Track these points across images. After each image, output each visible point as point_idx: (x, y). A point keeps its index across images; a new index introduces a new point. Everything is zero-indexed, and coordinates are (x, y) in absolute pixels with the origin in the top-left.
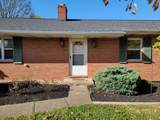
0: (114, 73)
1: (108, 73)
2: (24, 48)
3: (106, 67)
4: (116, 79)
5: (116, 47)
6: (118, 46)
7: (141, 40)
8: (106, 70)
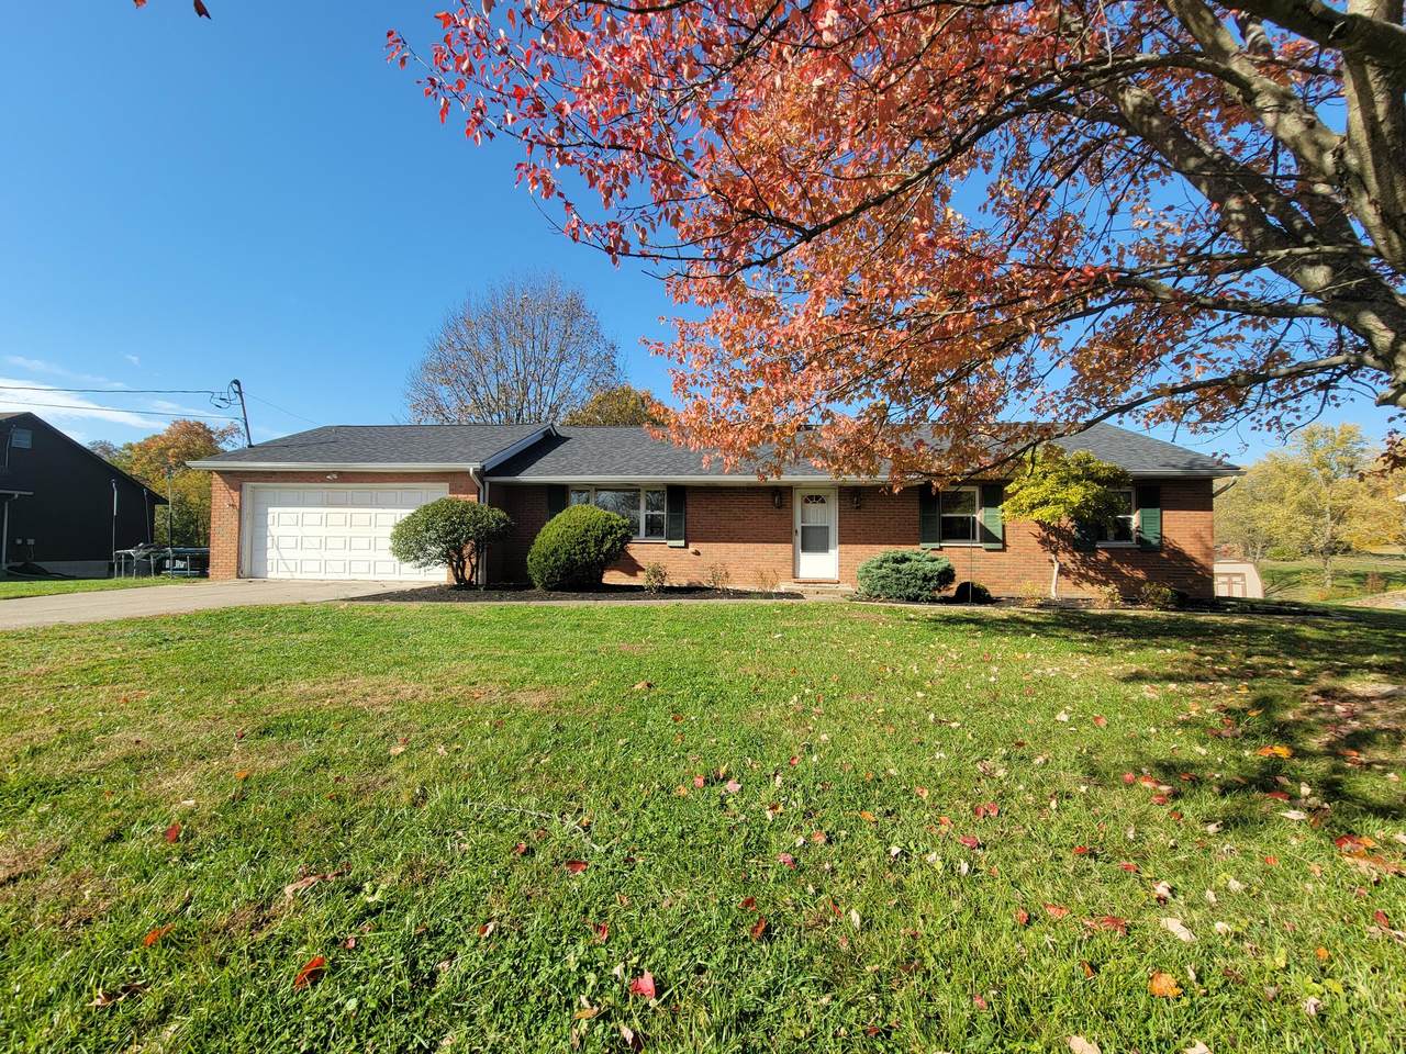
0: (896, 561)
1: (886, 561)
2: (690, 510)
3: (880, 551)
4: (899, 571)
5: (913, 509)
6: (917, 506)
7: (976, 490)
8: (880, 556)
